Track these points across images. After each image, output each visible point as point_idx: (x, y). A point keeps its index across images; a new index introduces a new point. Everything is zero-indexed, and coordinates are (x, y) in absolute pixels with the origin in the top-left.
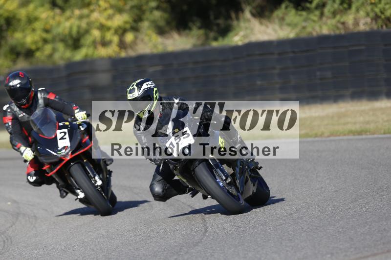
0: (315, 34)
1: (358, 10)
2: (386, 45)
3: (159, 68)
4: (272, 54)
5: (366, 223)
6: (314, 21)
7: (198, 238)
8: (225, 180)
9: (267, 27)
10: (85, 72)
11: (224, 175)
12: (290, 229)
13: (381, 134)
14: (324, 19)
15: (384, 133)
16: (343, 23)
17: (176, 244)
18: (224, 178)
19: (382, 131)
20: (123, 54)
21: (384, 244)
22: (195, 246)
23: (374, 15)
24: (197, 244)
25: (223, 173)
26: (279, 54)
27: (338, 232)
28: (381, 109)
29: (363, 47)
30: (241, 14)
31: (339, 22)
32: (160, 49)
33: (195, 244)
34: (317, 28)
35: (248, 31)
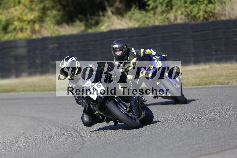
0: (150, 25)
1: (176, 11)
2: (193, 32)
3: (56, 45)
4: (125, 37)
5: (181, 140)
6: (150, 17)
7: (79, 149)
8: (126, 109)
9: (122, 20)
10: (11, 47)
11: (125, 106)
12: (135, 144)
13: (190, 86)
14: (156, 16)
15: (192, 86)
16: (168, 19)
17: (65, 152)
18: (125, 108)
19: (191, 84)
20: (34, 37)
21: (191, 153)
22: (76, 153)
23: (186, 13)
24: (78, 152)
25: (124, 105)
26: (129, 37)
27: (164, 145)
28: (191, 71)
29: (180, 33)
30: (106, 13)
31: (165, 18)
32: (56, 34)
33: (76, 152)
34: (152, 21)
35: (110, 23)
